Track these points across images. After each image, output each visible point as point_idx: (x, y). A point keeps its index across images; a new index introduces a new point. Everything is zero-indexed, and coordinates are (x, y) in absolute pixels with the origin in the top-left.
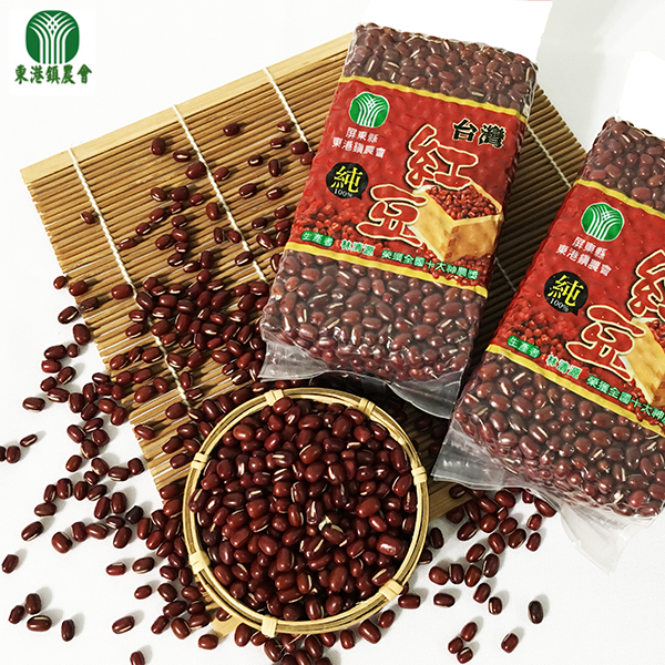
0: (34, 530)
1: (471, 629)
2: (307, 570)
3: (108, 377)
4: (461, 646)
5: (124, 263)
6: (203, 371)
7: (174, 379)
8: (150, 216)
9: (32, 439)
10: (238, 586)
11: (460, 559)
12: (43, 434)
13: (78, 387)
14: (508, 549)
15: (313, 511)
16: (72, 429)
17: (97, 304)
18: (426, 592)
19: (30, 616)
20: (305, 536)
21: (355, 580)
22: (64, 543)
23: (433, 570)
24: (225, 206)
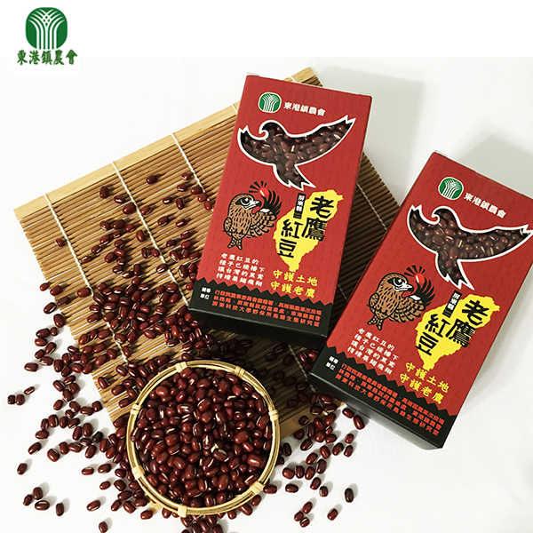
0: (36, 448)
1: (309, 506)
2: (204, 477)
3: (78, 349)
4: (303, 517)
5: (85, 272)
6: (138, 344)
7: (119, 350)
8: (101, 239)
9: (32, 389)
10: (162, 487)
11: (303, 462)
12: (38, 386)
13: (59, 356)
14: (332, 455)
15: (207, 441)
16: (56, 383)
17: (68, 301)
18: (280, 483)
19: (36, 501)
20: (202, 456)
21: (234, 482)
22: (55, 455)
23: (285, 470)
24: (149, 232)
